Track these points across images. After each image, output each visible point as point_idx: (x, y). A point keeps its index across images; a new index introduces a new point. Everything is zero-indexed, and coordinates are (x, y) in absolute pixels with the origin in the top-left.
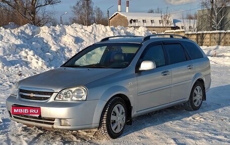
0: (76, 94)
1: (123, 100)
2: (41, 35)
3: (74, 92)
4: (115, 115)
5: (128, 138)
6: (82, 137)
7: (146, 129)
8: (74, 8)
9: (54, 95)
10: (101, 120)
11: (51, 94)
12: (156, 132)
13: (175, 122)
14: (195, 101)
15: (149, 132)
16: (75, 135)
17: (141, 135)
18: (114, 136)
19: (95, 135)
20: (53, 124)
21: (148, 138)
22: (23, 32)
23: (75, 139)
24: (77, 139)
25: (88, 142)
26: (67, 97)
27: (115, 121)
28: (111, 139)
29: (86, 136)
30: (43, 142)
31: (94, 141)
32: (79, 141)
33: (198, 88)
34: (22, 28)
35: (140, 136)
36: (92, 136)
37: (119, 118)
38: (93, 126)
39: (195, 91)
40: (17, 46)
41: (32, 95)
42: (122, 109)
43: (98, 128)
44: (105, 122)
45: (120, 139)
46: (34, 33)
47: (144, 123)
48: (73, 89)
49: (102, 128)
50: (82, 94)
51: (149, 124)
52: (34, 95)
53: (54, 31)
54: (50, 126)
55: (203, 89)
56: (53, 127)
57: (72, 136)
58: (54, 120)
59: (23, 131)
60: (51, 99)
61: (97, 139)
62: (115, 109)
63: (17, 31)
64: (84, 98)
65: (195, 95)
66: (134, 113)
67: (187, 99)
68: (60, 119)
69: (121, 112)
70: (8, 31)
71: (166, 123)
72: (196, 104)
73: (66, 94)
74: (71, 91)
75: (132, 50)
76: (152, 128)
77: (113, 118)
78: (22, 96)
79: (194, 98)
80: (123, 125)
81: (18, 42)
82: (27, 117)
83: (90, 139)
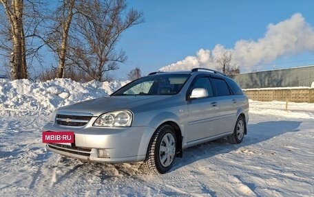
0: (119, 119)
1: (173, 128)
2: (103, 87)
3: (117, 117)
4: (165, 145)
5: (178, 173)
6: (125, 170)
7: (197, 162)
8: (129, 75)
9: (93, 119)
10: (148, 151)
11: (90, 118)
12: (210, 166)
13: (226, 155)
14: (239, 134)
15: (202, 166)
16: (117, 168)
17: (193, 169)
18: (162, 170)
19: (140, 168)
20: (89, 155)
21: (203, 174)
22: (90, 86)
23: (117, 173)
24: (119, 173)
25: (132, 177)
26: (108, 122)
27: (164, 152)
28: (159, 174)
29: (130, 169)
30: (77, 177)
31: (139, 176)
32: (121, 175)
33: (241, 122)
34: (90, 83)
35: (192, 172)
36: (137, 170)
37: (169, 150)
38: (139, 158)
39: (238, 125)
40: (84, 94)
41: (68, 120)
42: (172, 139)
43: (145, 161)
44: (152, 154)
45: (169, 174)
46: (98, 86)
47: (193, 156)
48: (116, 114)
49: (149, 161)
50: (126, 120)
51: (199, 157)
52: (70, 120)
53: (112, 85)
54: (86, 158)
55: (245, 124)
56: (88, 159)
57: (114, 169)
58: (90, 151)
59: (61, 162)
60: (89, 125)
61: (143, 174)
62: (165, 138)
63: (86, 85)
64: (129, 123)
65: (239, 129)
66: (184, 144)
67: (232, 132)
68: (98, 149)
69: (171, 142)
70: (78, 83)
71: (216, 156)
72: (239, 138)
73: (107, 119)
74: (113, 115)
75: (180, 81)
76: (203, 161)
77: (162, 149)
78: (59, 122)
79: (238, 132)
80: (172, 157)
81: (85, 92)
82: (60, 145)
83: (134, 173)
